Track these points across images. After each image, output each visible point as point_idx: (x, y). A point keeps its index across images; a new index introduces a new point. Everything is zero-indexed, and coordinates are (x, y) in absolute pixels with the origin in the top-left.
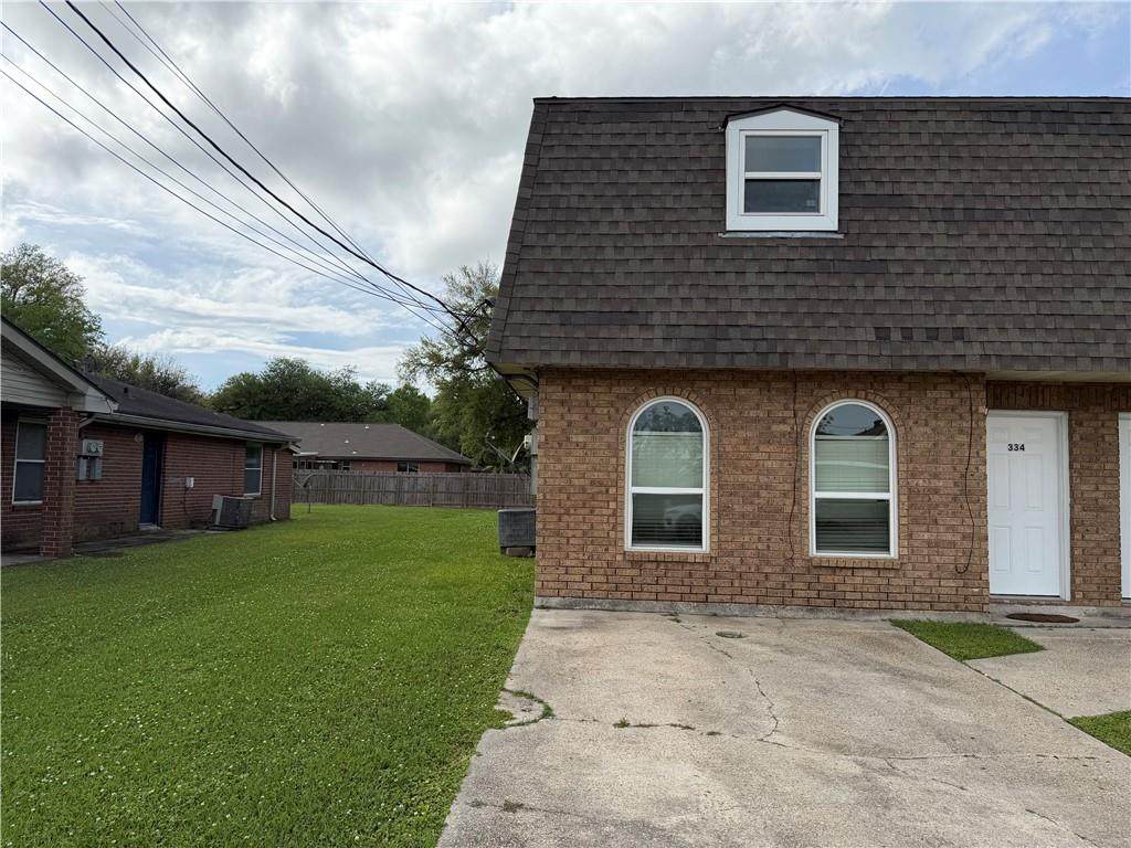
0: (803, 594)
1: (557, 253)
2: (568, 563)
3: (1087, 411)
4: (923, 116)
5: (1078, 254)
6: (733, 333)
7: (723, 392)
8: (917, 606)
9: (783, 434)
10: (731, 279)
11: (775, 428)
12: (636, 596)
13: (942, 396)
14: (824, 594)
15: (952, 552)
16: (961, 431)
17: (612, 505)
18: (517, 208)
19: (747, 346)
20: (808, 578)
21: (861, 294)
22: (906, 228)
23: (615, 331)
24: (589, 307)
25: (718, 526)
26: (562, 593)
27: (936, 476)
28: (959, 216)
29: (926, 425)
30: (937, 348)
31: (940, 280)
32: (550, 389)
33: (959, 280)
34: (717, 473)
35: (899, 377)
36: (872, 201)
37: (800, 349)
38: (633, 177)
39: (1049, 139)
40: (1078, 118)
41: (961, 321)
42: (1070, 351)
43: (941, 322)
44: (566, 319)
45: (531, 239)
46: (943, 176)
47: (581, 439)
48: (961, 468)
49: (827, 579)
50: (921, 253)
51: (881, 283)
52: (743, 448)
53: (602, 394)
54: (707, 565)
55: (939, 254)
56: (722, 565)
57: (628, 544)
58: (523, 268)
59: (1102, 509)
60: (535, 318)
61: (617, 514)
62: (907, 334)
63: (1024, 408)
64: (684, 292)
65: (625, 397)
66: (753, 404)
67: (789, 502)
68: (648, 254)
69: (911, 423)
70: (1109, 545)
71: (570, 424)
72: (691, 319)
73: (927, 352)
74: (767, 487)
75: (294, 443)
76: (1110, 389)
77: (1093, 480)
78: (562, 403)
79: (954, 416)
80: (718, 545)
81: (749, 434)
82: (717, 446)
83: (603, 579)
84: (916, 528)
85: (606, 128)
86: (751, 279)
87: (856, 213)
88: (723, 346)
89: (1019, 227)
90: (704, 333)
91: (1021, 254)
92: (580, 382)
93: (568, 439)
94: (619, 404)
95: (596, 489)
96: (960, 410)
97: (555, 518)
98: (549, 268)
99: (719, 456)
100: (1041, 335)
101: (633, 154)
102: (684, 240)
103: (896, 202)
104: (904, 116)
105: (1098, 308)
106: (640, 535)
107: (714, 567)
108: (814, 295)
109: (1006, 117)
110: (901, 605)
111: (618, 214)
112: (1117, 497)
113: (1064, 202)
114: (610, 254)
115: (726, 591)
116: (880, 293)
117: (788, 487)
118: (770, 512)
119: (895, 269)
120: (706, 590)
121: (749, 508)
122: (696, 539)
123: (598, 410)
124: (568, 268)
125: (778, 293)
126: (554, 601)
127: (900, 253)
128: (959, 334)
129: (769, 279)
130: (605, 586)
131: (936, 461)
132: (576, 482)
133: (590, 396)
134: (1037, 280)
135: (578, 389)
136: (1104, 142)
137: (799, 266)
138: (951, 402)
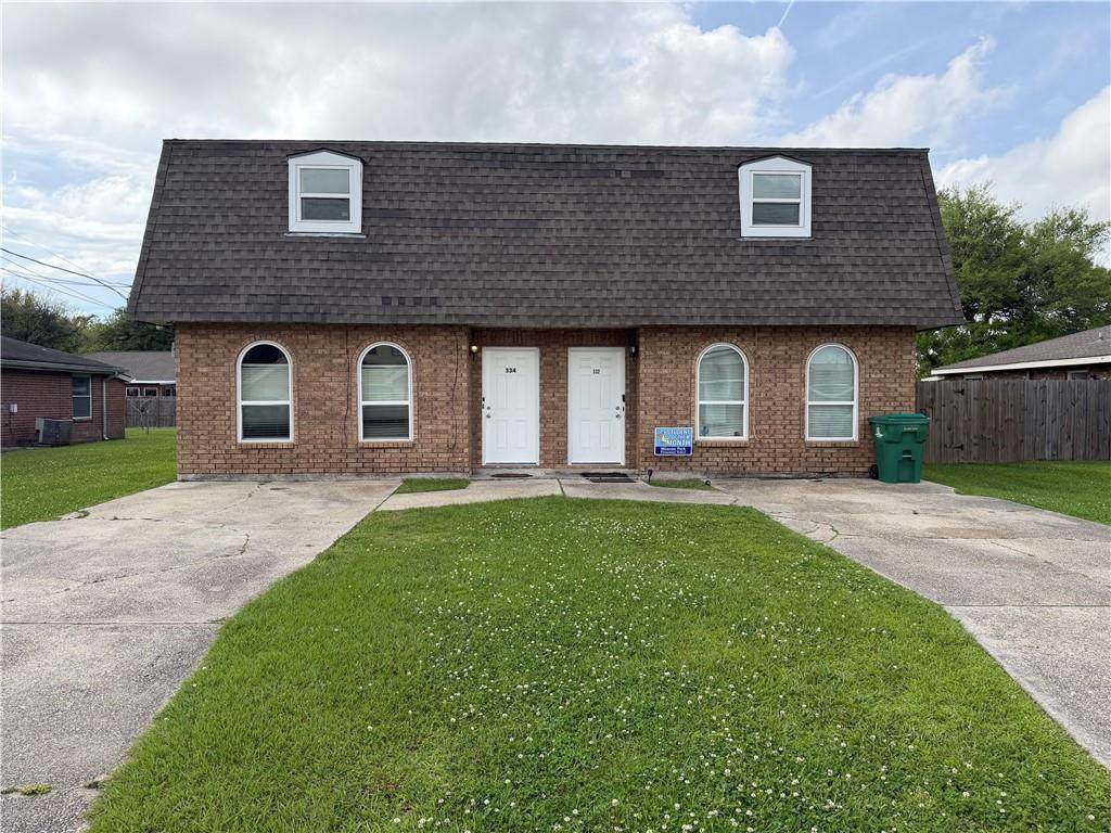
0: (354, 465)
1: (175, 247)
2: (199, 452)
3: (549, 347)
4: (422, 155)
5: (511, 250)
6: (293, 300)
7: (300, 337)
8: (424, 470)
9: (340, 365)
10: (292, 264)
11: (334, 361)
12: (245, 471)
13: (440, 340)
14: (366, 465)
15: (446, 436)
16: (451, 361)
17: (228, 413)
18: (150, 215)
19: (301, 309)
20: (357, 455)
21: (374, 275)
22: (406, 231)
23: (214, 298)
24: (197, 283)
25: (299, 424)
26: (196, 471)
27: (436, 390)
28: (440, 224)
29: (430, 357)
30: (420, 310)
31: (425, 266)
32: (182, 337)
33: (436, 266)
34: (297, 391)
35: (413, 327)
36: (385, 214)
37: (335, 311)
38: (229, 194)
39: (501, 172)
40: (522, 158)
41: (436, 293)
42: (500, 312)
43: (423, 293)
44: (181, 291)
45: (157, 238)
46: (432, 197)
47: (205, 370)
48: (452, 384)
49: (369, 455)
50: (414, 249)
51: (388, 268)
52: (314, 374)
53: (218, 340)
54: (291, 450)
55: (426, 249)
56: (302, 449)
57: (240, 439)
58: (152, 256)
59: (557, 408)
60: (161, 290)
61: (232, 418)
62: (402, 301)
63: (510, 345)
64: (260, 273)
65: (234, 342)
66: (321, 345)
67: (344, 408)
68: (237, 247)
69: (420, 356)
70: (561, 430)
71: (197, 360)
72: (264, 291)
73: (414, 313)
74: (331, 399)
75: (122, 373)
76: (562, 332)
77: (551, 390)
78: (191, 346)
79: (447, 352)
80: (299, 437)
81: (318, 365)
82: (297, 372)
83: (223, 461)
84: (423, 422)
85: (212, 160)
86: (304, 264)
87: (374, 221)
88: (286, 309)
89: (477, 232)
90: (272, 300)
91: (476, 250)
92: (203, 332)
93: (196, 370)
94: (229, 346)
95: (216, 403)
96: (452, 348)
97: (189, 423)
98: (171, 257)
99: (298, 380)
100: (483, 301)
101: (230, 178)
102: (261, 238)
103: (400, 214)
104: (409, 155)
105: (520, 284)
106: (249, 432)
107: (296, 451)
108: (344, 276)
109: (475, 157)
110: (414, 470)
111: (218, 220)
112: (566, 401)
113: (506, 215)
114: (212, 246)
115: (304, 466)
116: (387, 275)
117: (343, 399)
118: (332, 415)
119: (397, 259)
120: (291, 466)
121: (320, 413)
122: (286, 434)
123: (216, 351)
124: (183, 257)
125: (322, 274)
126: (191, 476)
127: (401, 248)
128: (434, 301)
129: (316, 265)
130: (225, 466)
131: (436, 380)
132: (203, 399)
133: (210, 341)
134: (485, 266)
135: (202, 336)
136: (535, 174)
137: (337, 256)
138: (445, 343)
